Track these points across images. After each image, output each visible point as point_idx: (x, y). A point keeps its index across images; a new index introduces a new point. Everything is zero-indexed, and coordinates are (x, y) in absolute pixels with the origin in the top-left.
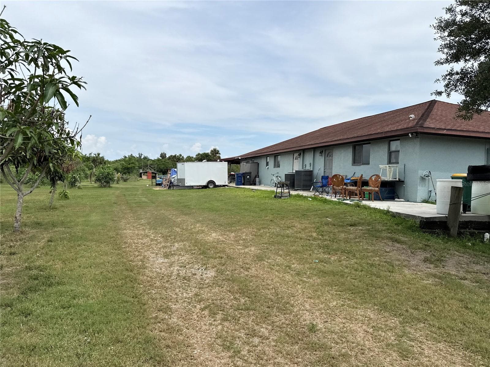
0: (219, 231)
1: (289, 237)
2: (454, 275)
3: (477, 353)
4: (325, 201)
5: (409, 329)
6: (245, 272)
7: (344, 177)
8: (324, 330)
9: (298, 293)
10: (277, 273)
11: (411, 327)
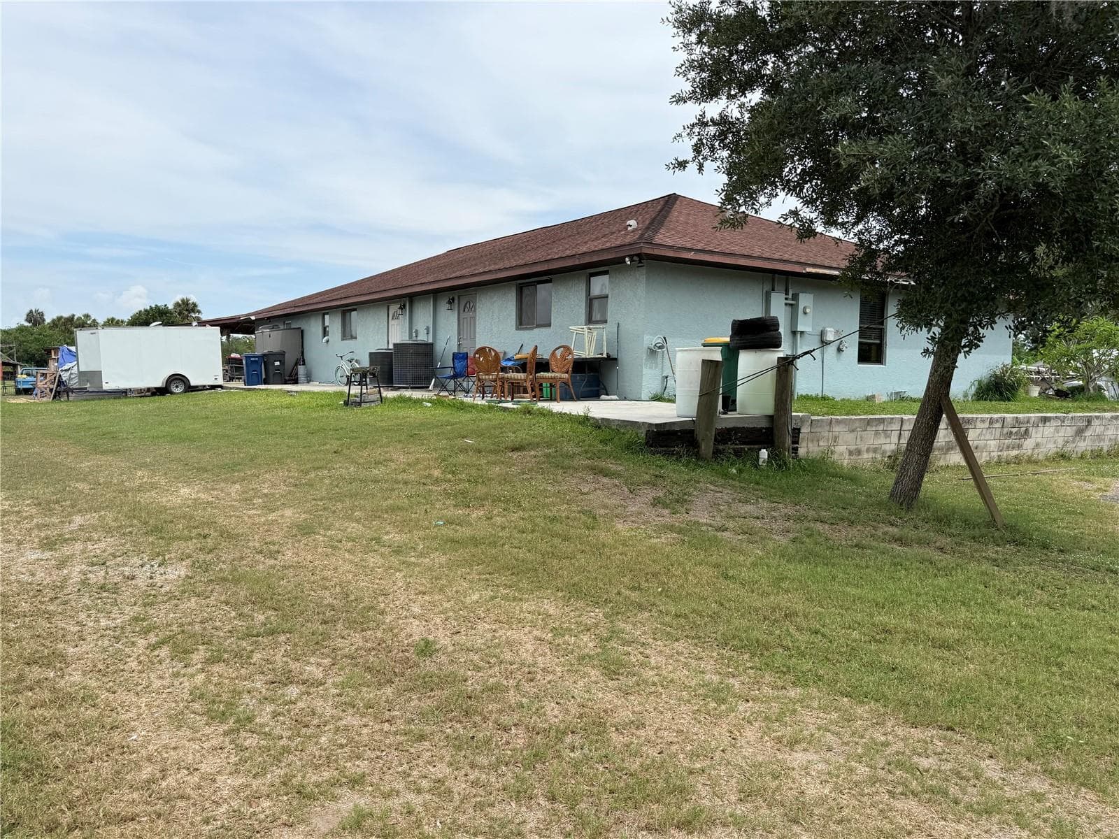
0: (198, 482)
1: (378, 482)
2: (706, 524)
3: (743, 650)
4: (462, 407)
5: (621, 625)
6: (266, 561)
7: (501, 355)
8: (451, 649)
9: (395, 588)
10: (347, 555)
11: (626, 622)
